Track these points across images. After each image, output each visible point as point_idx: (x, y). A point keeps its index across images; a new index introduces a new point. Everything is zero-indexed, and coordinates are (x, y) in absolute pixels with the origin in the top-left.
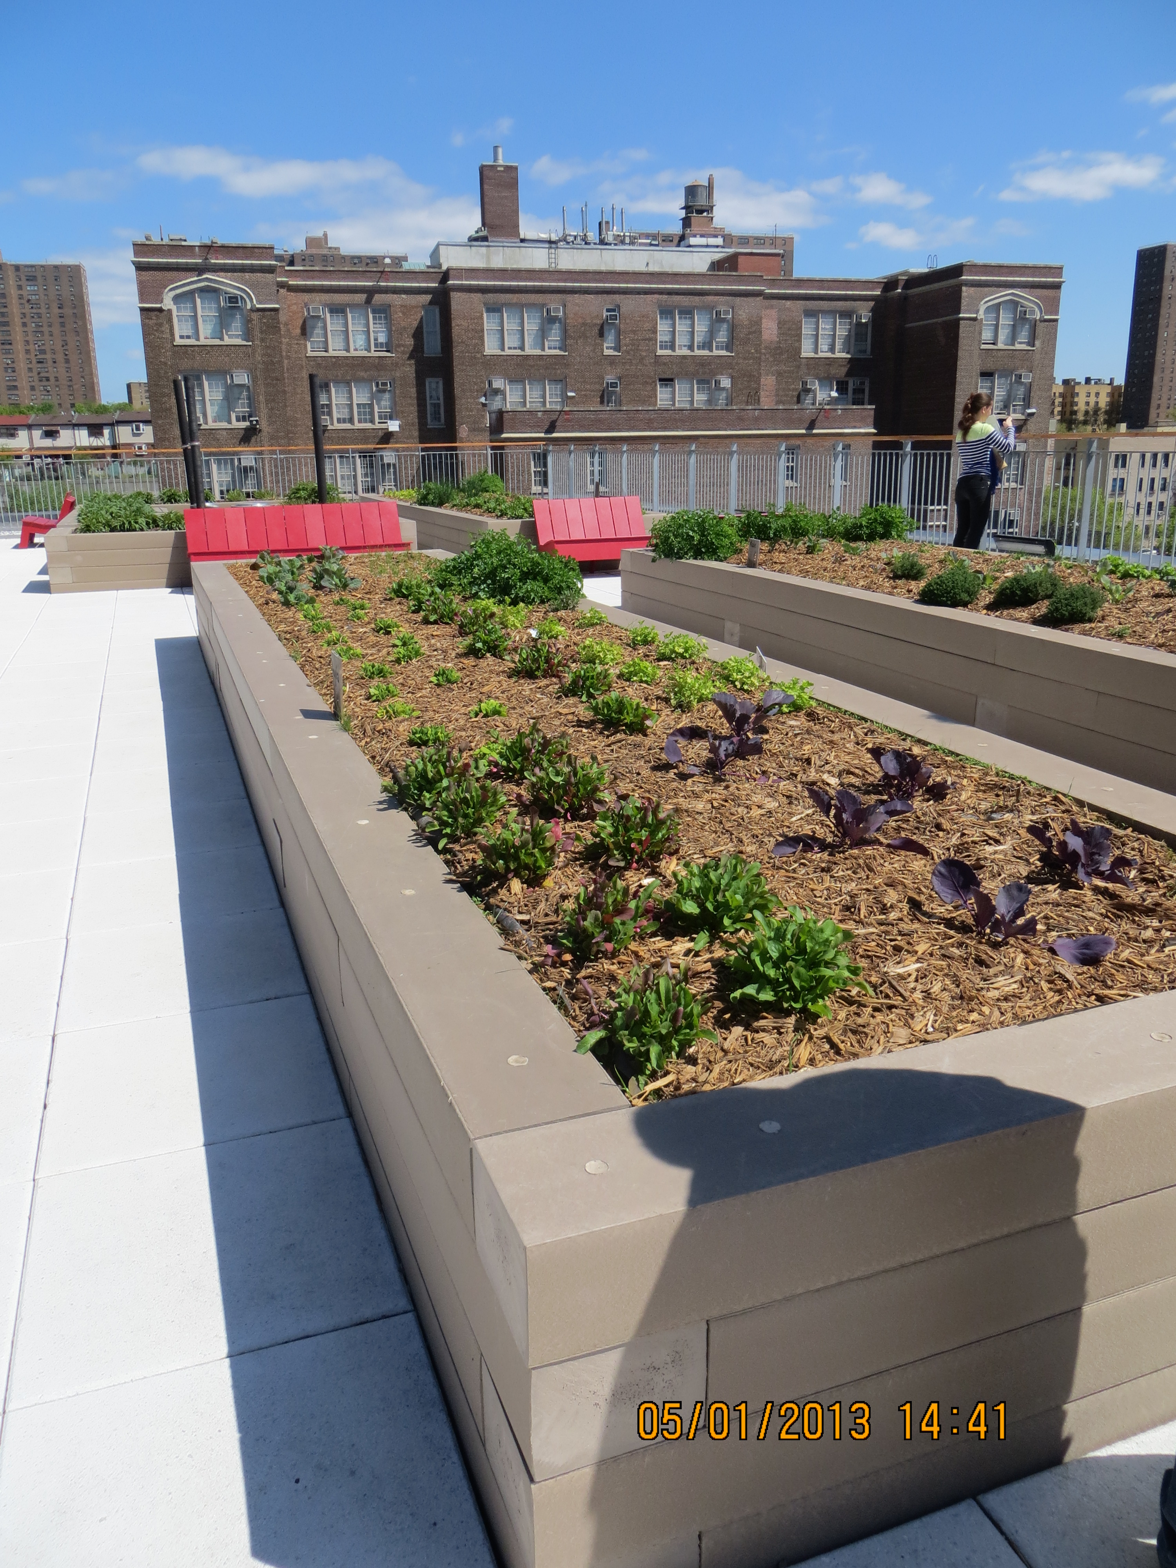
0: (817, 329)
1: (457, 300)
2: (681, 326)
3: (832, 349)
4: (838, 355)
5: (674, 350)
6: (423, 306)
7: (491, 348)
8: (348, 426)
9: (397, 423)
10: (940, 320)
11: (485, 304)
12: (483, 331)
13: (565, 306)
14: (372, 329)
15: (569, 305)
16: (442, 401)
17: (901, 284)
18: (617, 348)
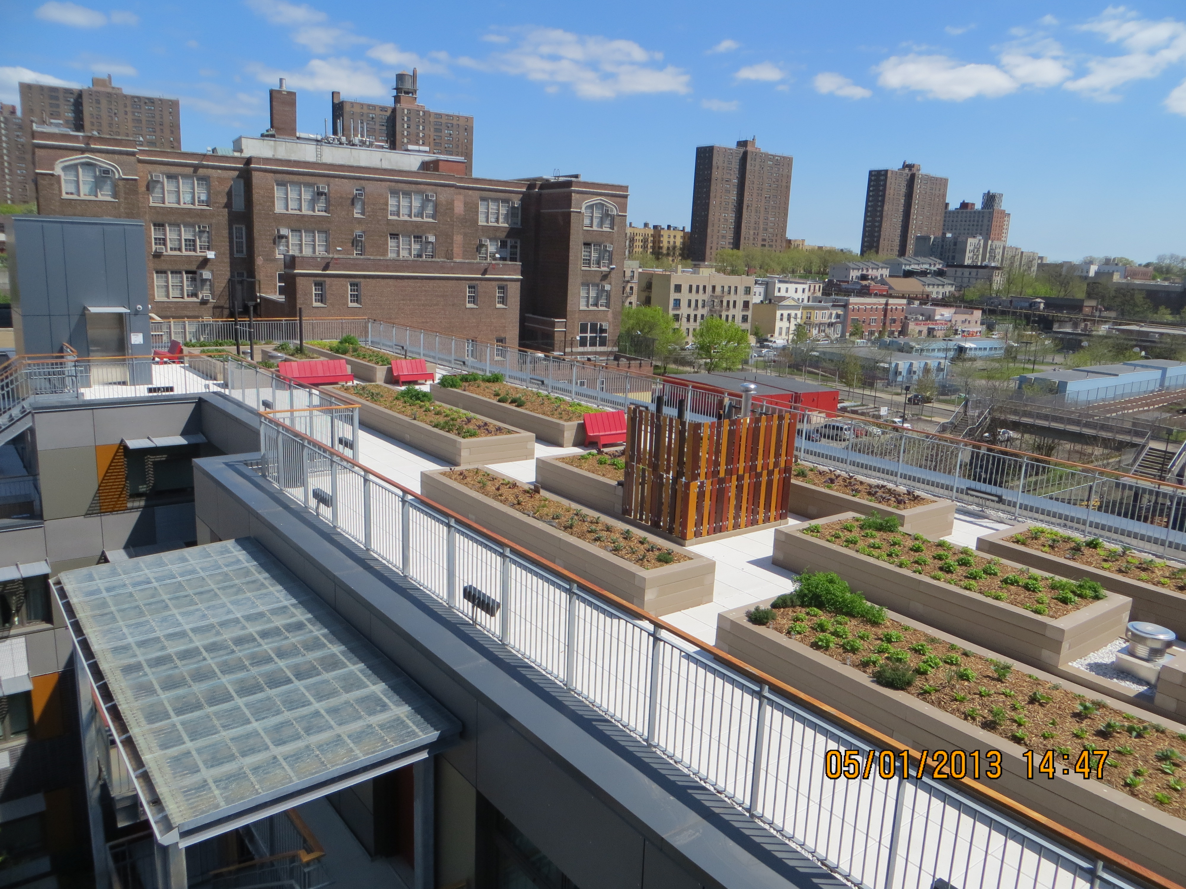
0: (488, 209)
1: (257, 178)
2: (404, 202)
3: (497, 221)
4: (501, 225)
5: (399, 216)
6: (233, 179)
7: (279, 208)
8: (177, 253)
9: (213, 253)
10: (560, 211)
11: (276, 181)
12: (274, 197)
13: (329, 186)
14: (196, 191)
15: (332, 186)
16: (244, 240)
17: (538, 186)
18: (363, 213)
